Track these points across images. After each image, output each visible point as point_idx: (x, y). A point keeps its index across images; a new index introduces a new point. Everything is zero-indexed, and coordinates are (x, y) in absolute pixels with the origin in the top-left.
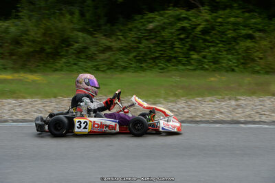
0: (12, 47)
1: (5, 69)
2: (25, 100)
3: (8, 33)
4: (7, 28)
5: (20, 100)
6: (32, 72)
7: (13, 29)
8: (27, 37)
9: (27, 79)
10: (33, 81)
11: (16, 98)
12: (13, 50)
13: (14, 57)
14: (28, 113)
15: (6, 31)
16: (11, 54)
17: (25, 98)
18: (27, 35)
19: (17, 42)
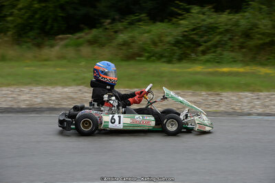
0: (241, 40)
1: (235, 61)
2: (261, 93)
3: (239, 26)
4: (238, 21)
5: (256, 93)
6: (262, 64)
7: (243, 22)
8: (257, 30)
9: (259, 72)
10: (266, 74)
11: (253, 91)
12: (244, 43)
13: (244, 50)
14: (268, 106)
15: (237, 24)
16: (241, 47)
17: (261, 91)
18: (258, 28)
19: (247, 35)
